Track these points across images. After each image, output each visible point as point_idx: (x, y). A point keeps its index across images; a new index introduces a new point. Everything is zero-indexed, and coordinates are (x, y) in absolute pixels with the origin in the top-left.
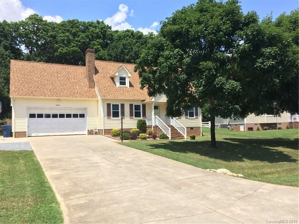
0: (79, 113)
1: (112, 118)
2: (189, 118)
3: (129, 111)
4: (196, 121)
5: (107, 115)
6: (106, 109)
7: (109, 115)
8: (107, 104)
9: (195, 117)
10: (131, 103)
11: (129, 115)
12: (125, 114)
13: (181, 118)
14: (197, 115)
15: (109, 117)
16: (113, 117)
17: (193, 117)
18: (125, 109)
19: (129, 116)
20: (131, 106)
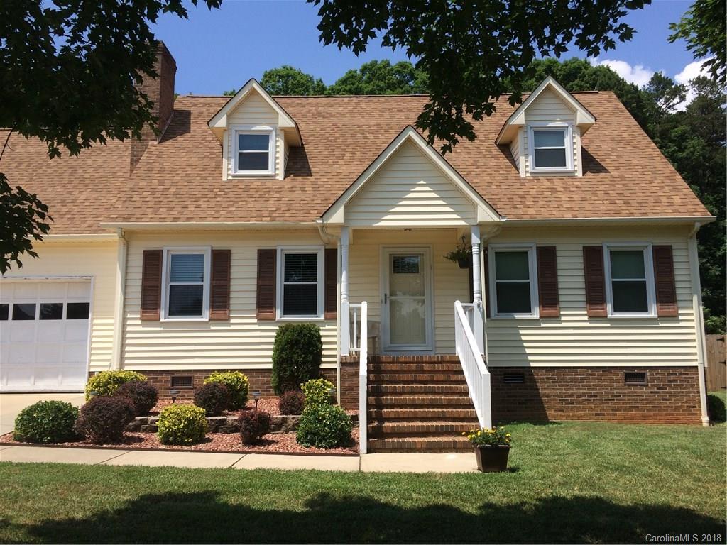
0: (65, 299)
1: (162, 320)
2: (611, 314)
3: (255, 282)
4: (665, 331)
5: (139, 302)
6: (140, 276)
7: (149, 303)
8: (144, 251)
9: (653, 312)
10: (267, 245)
11: (254, 301)
12: (232, 301)
13: (556, 318)
14: (668, 297)
15: (151, 315)
16: (172, 313)
17: (645, 309)
18: (233, 276)
19: (254, 307)
20: (266, 259)
